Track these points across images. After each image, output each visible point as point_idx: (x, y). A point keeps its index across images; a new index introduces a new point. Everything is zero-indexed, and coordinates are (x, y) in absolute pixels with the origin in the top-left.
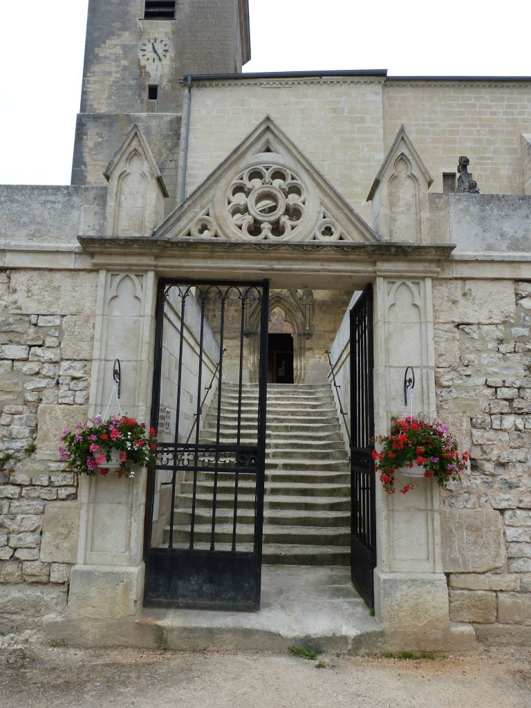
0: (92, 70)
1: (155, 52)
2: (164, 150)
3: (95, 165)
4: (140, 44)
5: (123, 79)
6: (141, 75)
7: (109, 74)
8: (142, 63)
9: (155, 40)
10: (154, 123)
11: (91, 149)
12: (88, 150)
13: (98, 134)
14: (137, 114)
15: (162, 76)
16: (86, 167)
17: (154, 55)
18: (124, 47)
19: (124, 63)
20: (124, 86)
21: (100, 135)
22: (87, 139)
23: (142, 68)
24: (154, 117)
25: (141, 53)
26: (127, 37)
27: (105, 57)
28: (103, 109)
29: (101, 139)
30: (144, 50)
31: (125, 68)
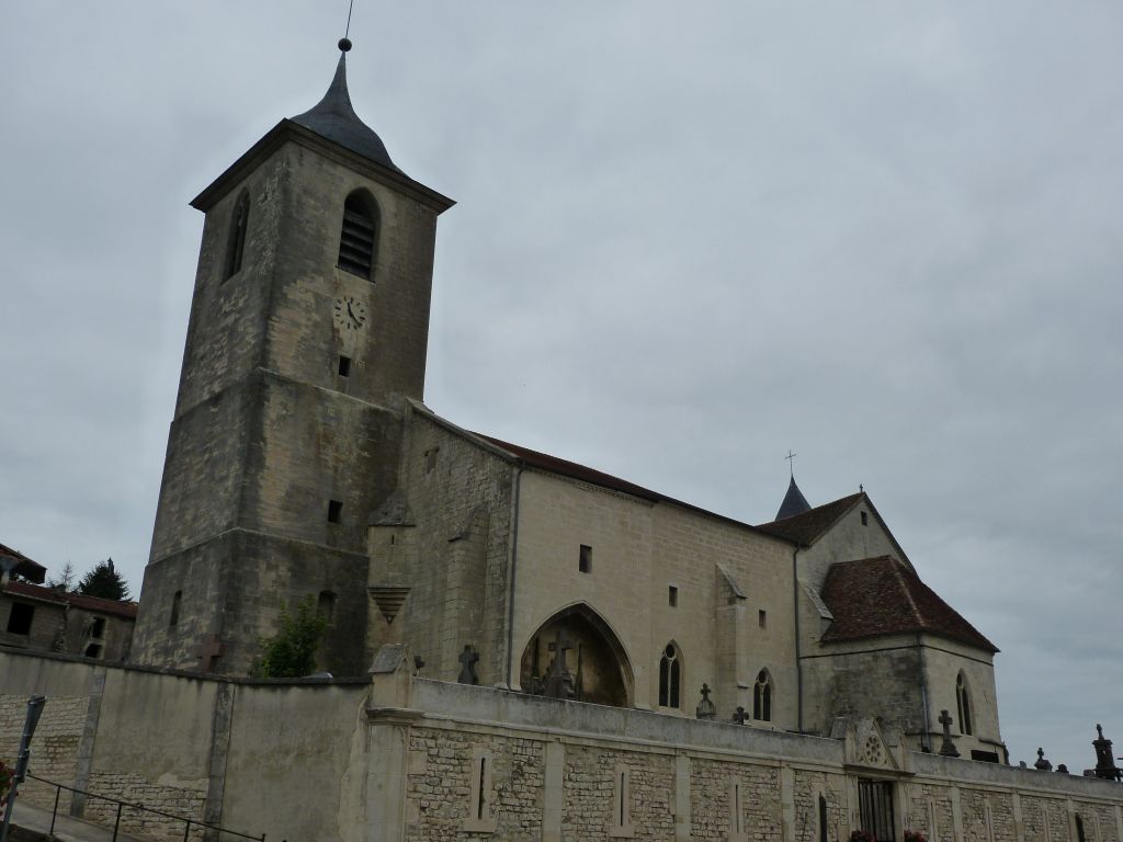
0: (278, 313)
1: (351, 315)
2: (354, 447)
3: (276, 445)
4: (335, 299)
5: (313, 338)
6: (333, 340)
7: (298, 325)
8: (337, 325)
9: (352, 300)
10: (346, 409)
11: (273, 423)
12: (268, 422)
13: (282, 404)
14: (329, 391)
15: (356, 350)
16: (265, 445)
17: (349, 319)
18: (317, 296)
19: (316, 317)
20: (314, 347)
21: (285, 406)
22: (269, 407)
23: (335, 331)
24: (347, 401)
25: (335, 312)
26: (320, 284)
27: (295, 302)
28: (287, 370)
29: (285, 412)
30: (339, 309)
31: (316, 325)
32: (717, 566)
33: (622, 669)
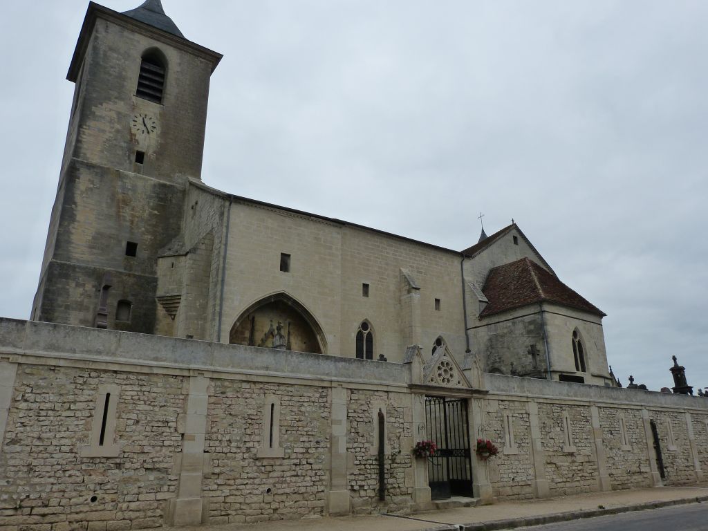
0: (88, 124)
1: (145, 125)
2: (146, 208)
3: (85, 207)
4: (132, 115)
5: (115, 140)
6: (131, 140)
7: (104, 131)
8: (133, 131)
9: (146, 115)
10: (140, 184)
11: (82, 192)
12: (79, 192)
13: (89, 180)
14: (126, 172)
15: (148, 146)
16: (76, 206)
17: (144, 128)
18: (119, 113)
19: (118, 126)
20: (116, 145)
21: (92, 182)
22: (80, 183)
23: (132, 135)
24: (140, 178)
25: (133, 123)
26: (121, 106)
27: (101, 117)
28: (95, 159)
29: (92, 186)
30: (136, 121)
31: (118, 131)
32: (400, 270)
33: (318, 338)
